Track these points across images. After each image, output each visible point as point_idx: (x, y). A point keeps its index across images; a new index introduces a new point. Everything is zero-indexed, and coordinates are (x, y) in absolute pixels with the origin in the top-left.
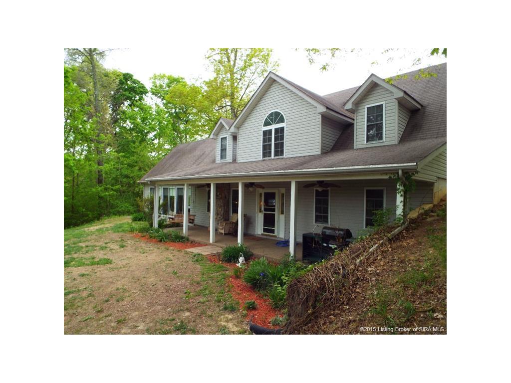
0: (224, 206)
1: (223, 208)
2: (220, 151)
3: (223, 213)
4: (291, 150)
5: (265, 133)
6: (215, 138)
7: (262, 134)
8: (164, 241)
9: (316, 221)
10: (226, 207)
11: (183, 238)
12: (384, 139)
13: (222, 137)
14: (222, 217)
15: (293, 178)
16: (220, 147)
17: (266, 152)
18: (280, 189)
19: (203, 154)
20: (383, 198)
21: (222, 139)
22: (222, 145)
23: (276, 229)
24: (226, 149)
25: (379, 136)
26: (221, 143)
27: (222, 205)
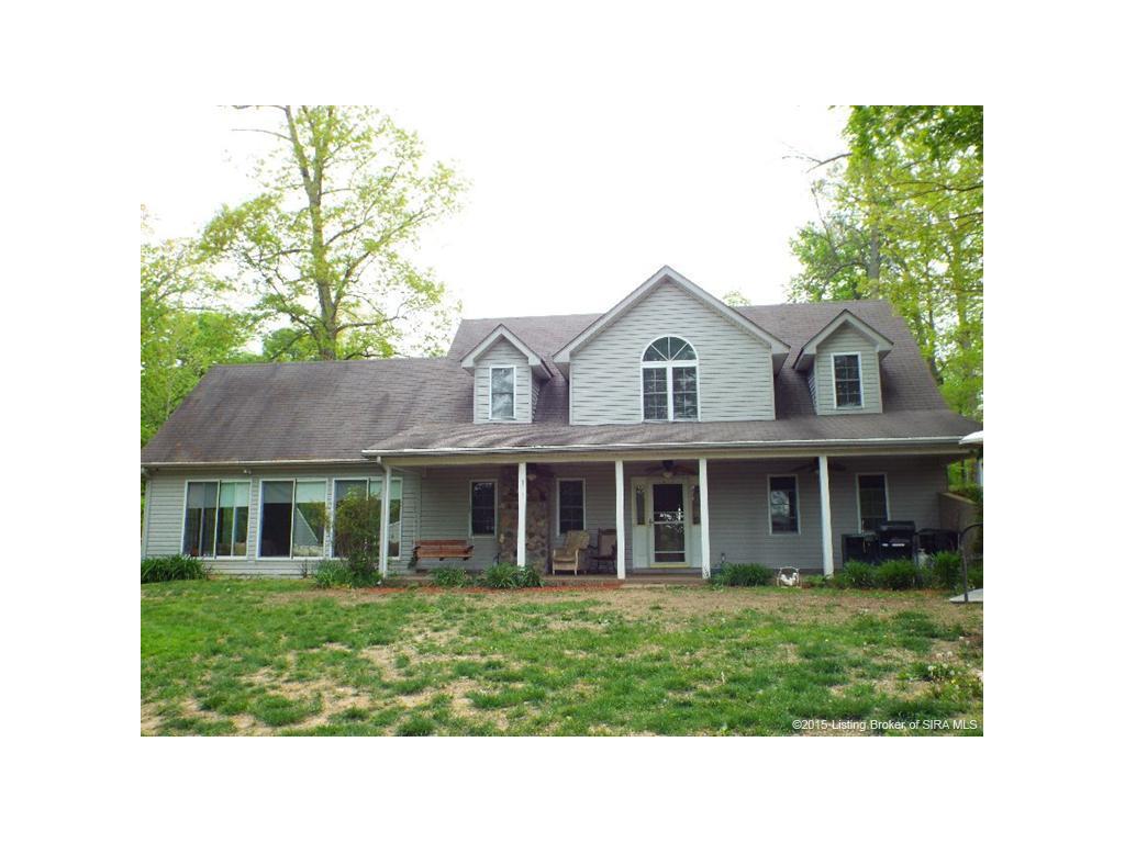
1: (546, 520)
2: (490, 398)
3: (548, 532)
4: (709, 407)
5: (648, 373)
7: (641, 375)
9: (774, 530)
10: (550, 519)
12: (863, 405)
14: (544, 541)
15: (822, 452)
16: (490, 389)
17: (654, 406)
20: (884, 487)
22: (494, 384)
23: (687, 552)
25: (856, 399)
26: (492, 379)
27: (546, 515)
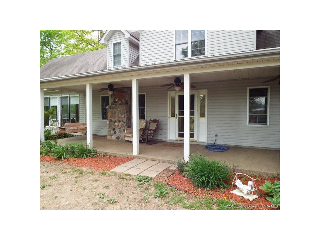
0: (127, 112)
1: (126, 114)
2: (113, 57)
3: (126, 120)
6: (106, 43)
8: (65, 158)
10: (128, 113)
11: (89, 151)
13: (114, 43)
14: (125, 124)
16: (113, 53)
18: (199, 90)
19: (86, 64)
21: (115, 44)
22: (114, 50)
24: (120, 55)
26: (114, 48)
27: (125, 111)
